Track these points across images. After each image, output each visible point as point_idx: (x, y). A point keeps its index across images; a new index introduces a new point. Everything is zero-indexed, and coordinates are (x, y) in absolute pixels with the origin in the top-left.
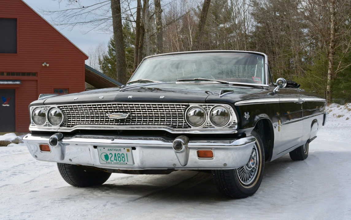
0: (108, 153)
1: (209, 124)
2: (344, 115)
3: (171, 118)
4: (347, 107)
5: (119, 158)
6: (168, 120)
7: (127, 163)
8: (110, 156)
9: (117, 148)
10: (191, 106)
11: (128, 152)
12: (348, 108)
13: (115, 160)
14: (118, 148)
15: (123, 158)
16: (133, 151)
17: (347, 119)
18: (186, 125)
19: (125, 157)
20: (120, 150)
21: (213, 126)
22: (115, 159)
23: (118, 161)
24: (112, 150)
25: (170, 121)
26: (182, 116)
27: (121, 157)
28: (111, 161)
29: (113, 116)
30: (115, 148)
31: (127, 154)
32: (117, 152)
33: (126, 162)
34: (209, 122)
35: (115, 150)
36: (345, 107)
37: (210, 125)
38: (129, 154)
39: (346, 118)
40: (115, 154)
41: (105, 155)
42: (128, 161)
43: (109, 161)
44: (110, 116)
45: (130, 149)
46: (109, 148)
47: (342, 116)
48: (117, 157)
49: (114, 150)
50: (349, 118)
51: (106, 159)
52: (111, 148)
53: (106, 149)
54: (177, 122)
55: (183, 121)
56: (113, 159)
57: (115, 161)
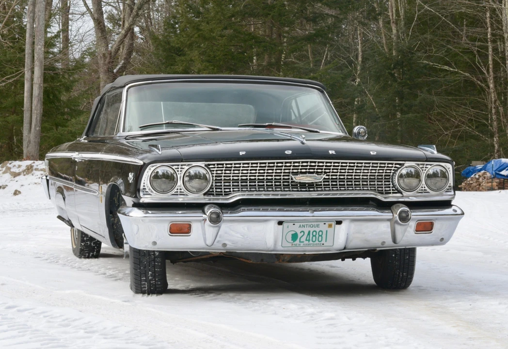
0: (298, 230)
1: (423, 189)
2: (7, 186)
3: (375, 182)
4: (10, 168)
5: (314, 238)
6: (372, 183)
7: (323, 244)
8: (300, 235)
9: (313, 223)
10: (405, 165)
11: (330, 229)
12: (12, 170)
13: (306, 240)
14: (315, 223)
15: (320, 237)
16: (338, 226)
17: (16, 193)
18: (394, 190)
19: (324, 236)
20: (318, 226)
21: (428, 190)
22: (308, 239)
23: (311, 242)
24: (306, 226)
25: (375, 184)
26: (389, 179)
27: (317, 236)
28: (300, 242)
29: (301, 178)
30: (310, 223)
31: (327, 231)
32: (312, 230)
33: (323, 242)
34: (423, 186)
35: (310, 226)
36: (4, 169)
37: (425, 190)
38: (330, 230)
39: (13, 192)
40: (309, 232)
41: (292, 235)
42: (326, 241)
43: (297, 242)
44: (296, 178)
45: (334, 223)
46: (301, 224)
47: (4, 188)
48: (311, 236)
49: (308, 226)
50: (20, 192)
51: (292, 240)
52: (304, 224)
53: (297, 225)
54: (384, 186)
55: (390, 184)
56: (303, 239)
57: (307, 242)
